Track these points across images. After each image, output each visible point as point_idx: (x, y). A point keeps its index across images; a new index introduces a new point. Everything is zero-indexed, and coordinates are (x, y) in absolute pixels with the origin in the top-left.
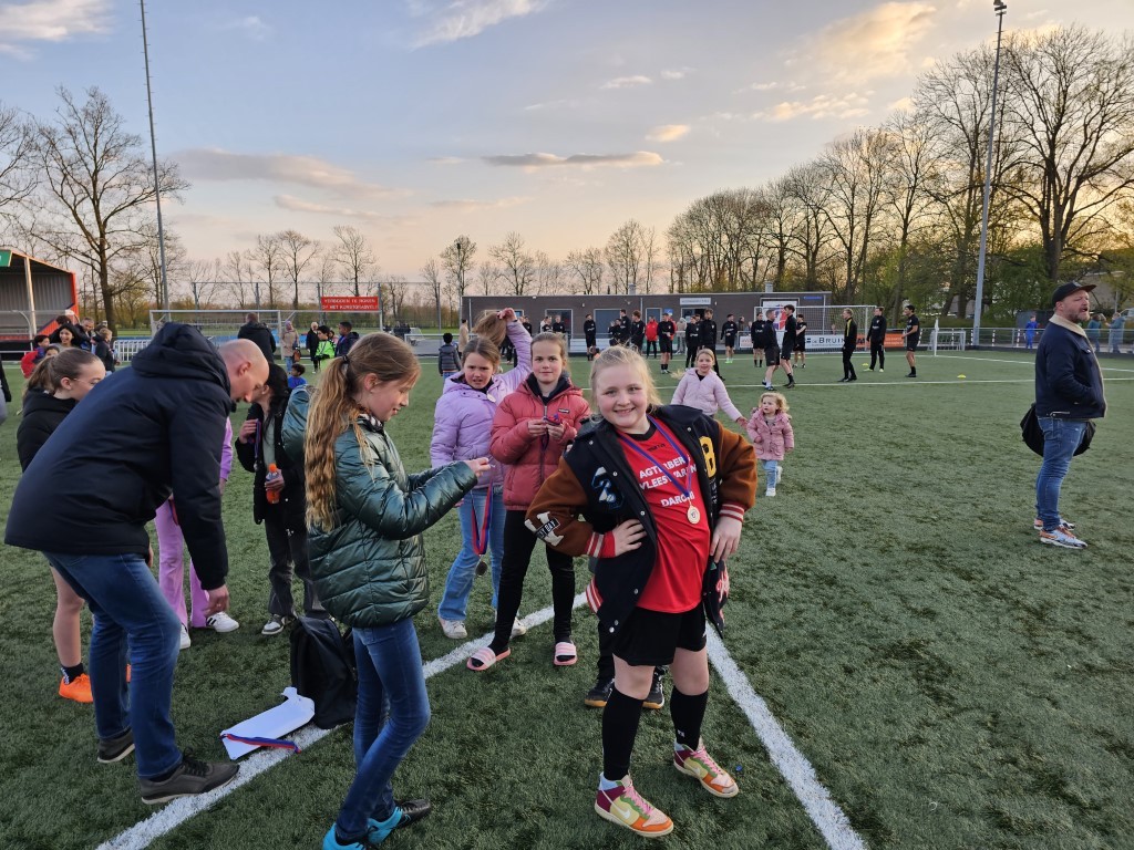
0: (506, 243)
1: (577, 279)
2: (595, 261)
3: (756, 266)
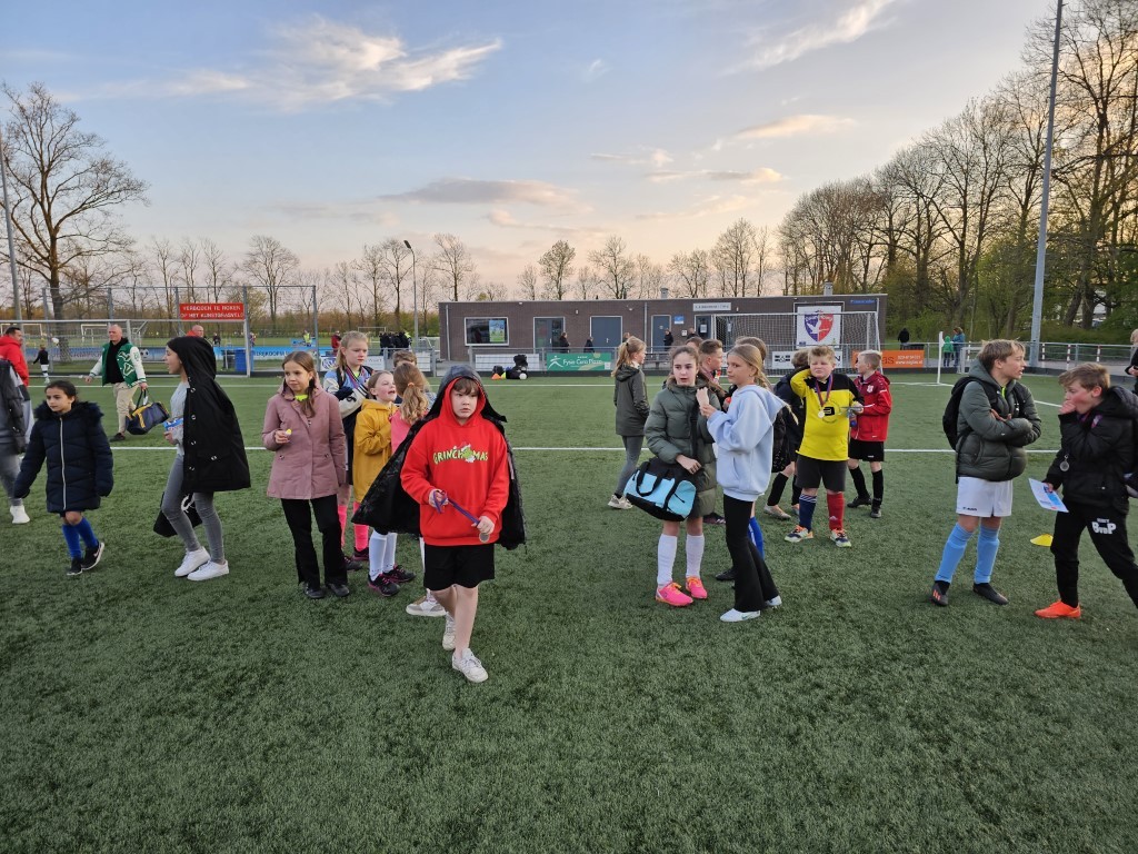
0: (607, 248)
1: (681, 284)
2: (702, 264)
3: (866, 267)
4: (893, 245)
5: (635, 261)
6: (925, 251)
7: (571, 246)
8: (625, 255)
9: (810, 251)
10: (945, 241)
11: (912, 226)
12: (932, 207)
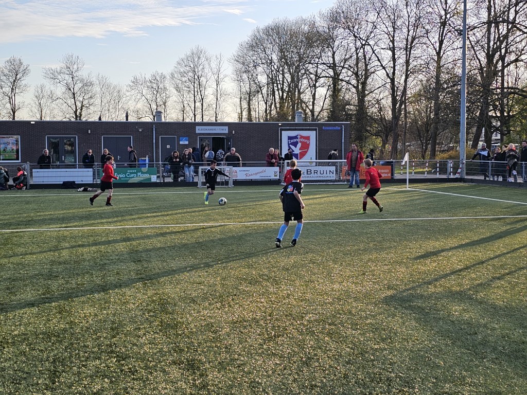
0: (64, 65)
1: (141, 105)
2: (161, 86)
3: (314, 96)
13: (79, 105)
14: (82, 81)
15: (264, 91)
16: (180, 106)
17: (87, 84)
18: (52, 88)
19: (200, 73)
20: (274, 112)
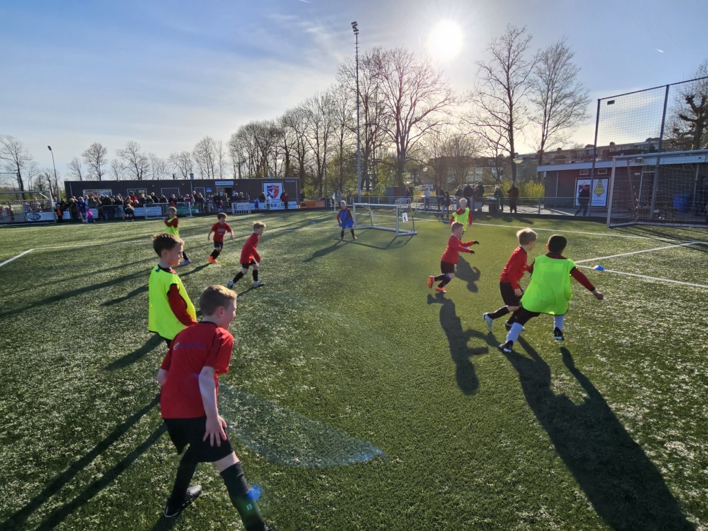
0: (127, 148)
1: (177, 170)
2: (187, 159)
3: (276, 164)
4: (287, 155)
5: (147, 156)
6: (303, 158)
7: (103, 146)
8: (140, 152)
9: (246, 155)
10: (310, 153)
11: (296, 145)
12: (304, 138)
13: (140, 171)
14: (140, 157)
15: (248, 161)
16: (199, 171)
17: (143, 159)
18: (122, 161)
19: (210, 152)
20: (254, 173)
